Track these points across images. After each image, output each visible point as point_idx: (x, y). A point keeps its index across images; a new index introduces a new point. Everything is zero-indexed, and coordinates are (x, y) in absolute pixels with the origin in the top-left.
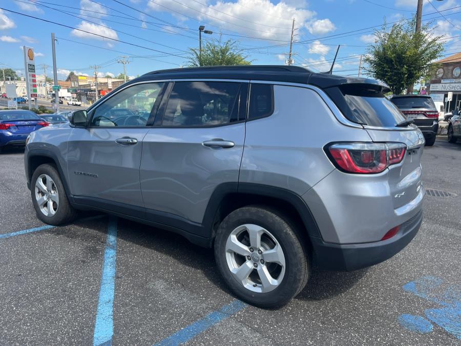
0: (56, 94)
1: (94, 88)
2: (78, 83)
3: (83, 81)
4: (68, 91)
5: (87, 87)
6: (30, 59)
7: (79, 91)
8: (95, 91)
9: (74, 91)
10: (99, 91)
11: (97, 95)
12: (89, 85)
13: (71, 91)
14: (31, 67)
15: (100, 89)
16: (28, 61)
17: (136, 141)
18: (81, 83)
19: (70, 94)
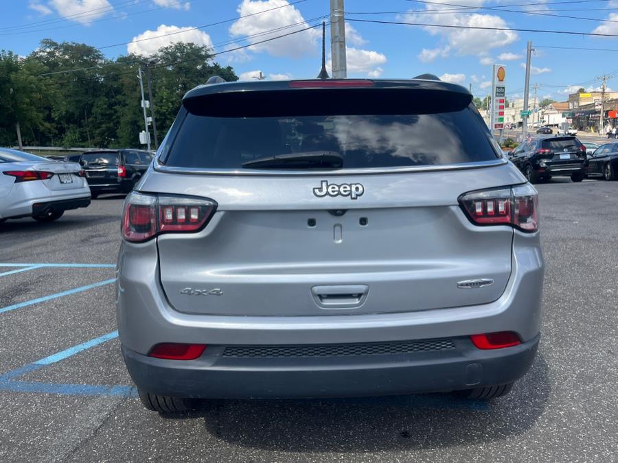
0: (524, 123)
1: (599, 107)
2: (578, 103)
3: (585, 99)
4: (563, 116)
5: (591, 107)
6: (500, 80)
7: (577, 115)
8: (599, 112)
9: (572, 115)
10: (607, 113)
11: (601, 118)
12: (594, 105)
13: (567, 115)
14: (499, 91)
15: (609, 109)
16: (497, 83)
18: (582, 104)
19: (564, 120)
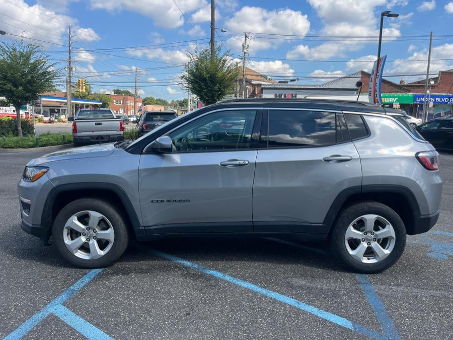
17: (247, 162)
